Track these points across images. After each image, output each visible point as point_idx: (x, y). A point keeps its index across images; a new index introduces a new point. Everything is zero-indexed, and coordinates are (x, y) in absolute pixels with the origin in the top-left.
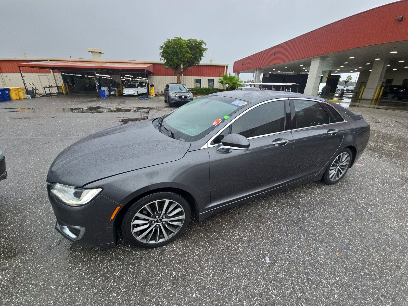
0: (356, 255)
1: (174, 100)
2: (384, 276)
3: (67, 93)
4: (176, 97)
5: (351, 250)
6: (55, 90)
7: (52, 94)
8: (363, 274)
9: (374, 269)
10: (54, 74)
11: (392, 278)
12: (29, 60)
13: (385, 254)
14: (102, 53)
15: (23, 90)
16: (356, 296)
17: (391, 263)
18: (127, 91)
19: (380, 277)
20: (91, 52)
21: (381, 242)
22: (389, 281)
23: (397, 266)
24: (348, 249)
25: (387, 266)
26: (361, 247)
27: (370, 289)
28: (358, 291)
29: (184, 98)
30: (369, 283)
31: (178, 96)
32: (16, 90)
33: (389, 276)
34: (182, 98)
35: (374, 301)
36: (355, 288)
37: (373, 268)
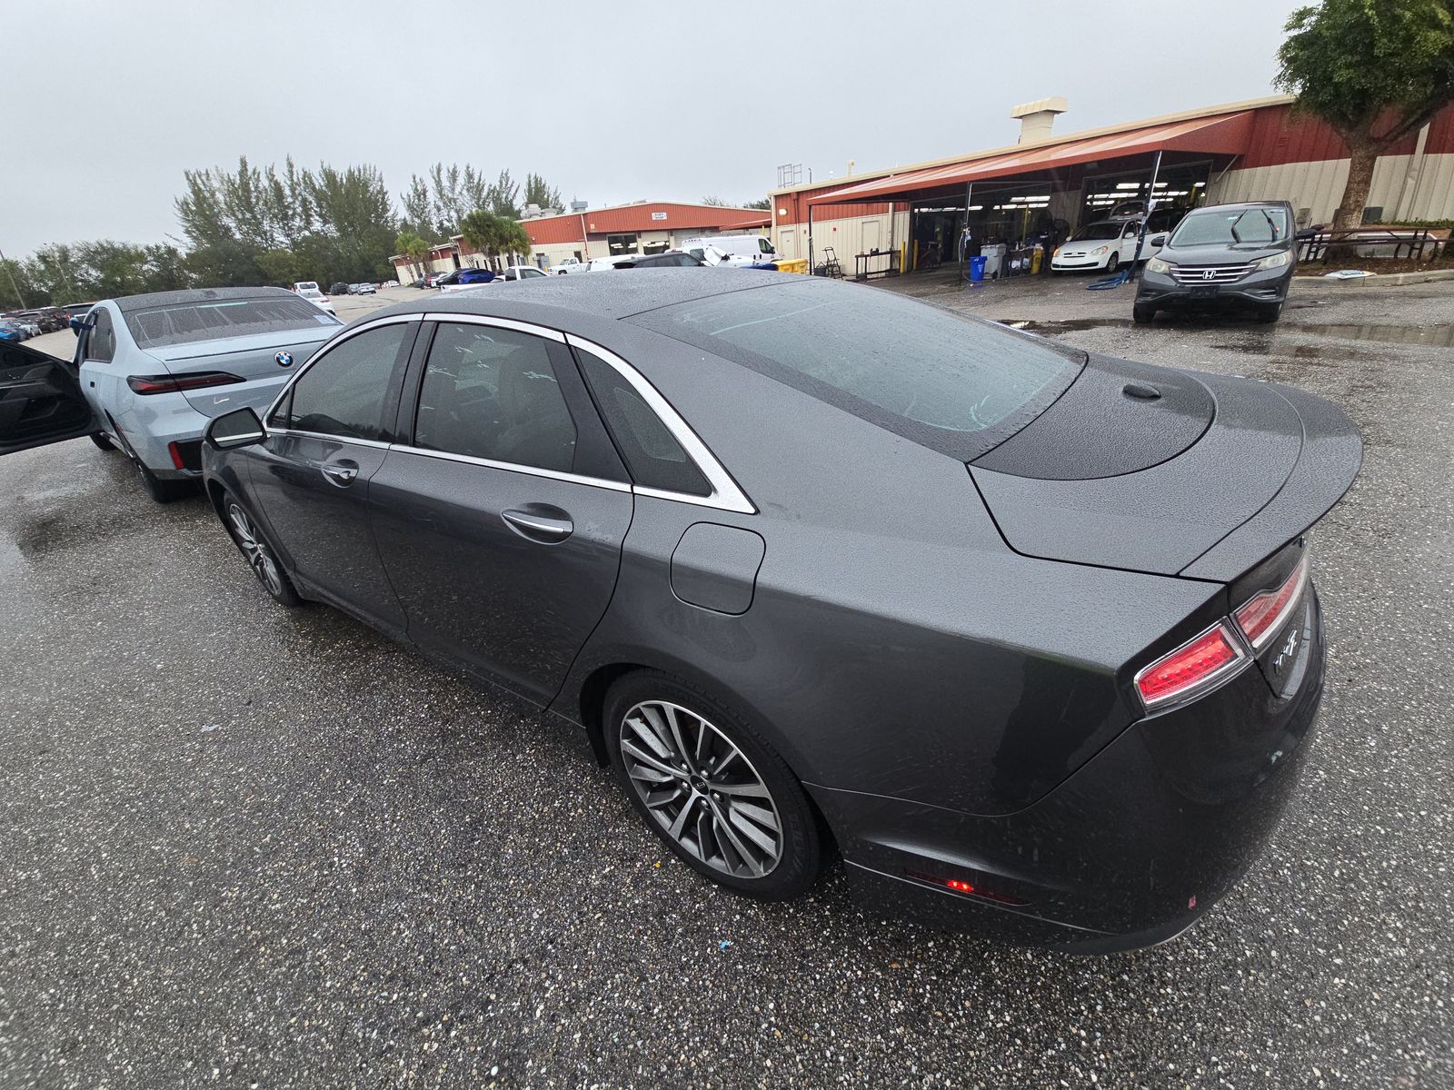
0: (163, 914)
1: (1152, 291)
2: (61, 982)
3: (909, 270)
4: (1170, 275)
5: (188, 903)
6: (883, 263)
7: (869, 276)
8: (94, 919)
9: (94, 956)
10: (893, 215)
11: (45, 1006)
12: (834, 186)
13: (138, 1020)
14: (1058, 112)
15: (802, 267)
16: (45, 891)
17: (91, 1027)
18: (1068, 255)
19: (63, 967)
20: (1021, 117)
21: (198, 1026)
22: (41, 989)
23: (75, 1044)
24: (196, 893)
25: (88, 1006)
26: (195, 935)
27: (43, 927)
28: (55, 896)
29: (1216, 278)
30: (60, 930)
31: (1182, 272)
32: (788, 267)
33: (53, 996)
34: (1201, 278)
35: (11, 927)
36: (64, 893)
37: (99, 956)
